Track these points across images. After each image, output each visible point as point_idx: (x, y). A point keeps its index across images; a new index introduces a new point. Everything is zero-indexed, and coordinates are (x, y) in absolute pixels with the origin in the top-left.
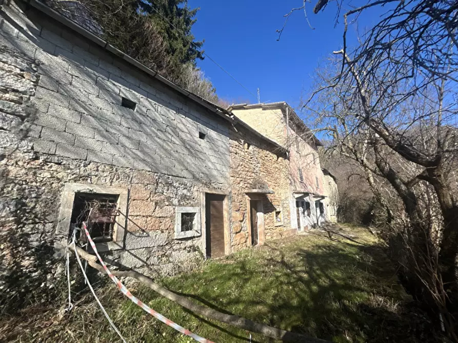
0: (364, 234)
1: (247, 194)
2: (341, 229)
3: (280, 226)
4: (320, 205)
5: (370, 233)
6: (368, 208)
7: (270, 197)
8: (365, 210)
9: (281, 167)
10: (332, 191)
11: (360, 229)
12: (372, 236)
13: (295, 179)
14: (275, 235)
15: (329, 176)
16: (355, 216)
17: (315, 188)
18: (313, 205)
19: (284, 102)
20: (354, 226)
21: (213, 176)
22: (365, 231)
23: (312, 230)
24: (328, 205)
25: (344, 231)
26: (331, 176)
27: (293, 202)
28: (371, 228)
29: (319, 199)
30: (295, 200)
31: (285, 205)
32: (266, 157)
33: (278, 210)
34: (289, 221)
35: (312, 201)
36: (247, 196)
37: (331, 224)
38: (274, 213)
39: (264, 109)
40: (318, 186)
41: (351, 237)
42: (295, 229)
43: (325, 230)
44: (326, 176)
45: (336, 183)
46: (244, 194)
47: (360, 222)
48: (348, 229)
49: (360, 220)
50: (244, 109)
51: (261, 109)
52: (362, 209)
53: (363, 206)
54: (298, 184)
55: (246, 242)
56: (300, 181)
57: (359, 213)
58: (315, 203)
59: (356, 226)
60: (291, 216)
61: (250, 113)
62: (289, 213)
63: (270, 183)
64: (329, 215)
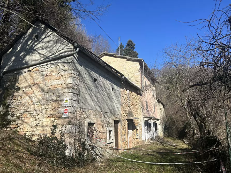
0: (181, 144)
1: (126, 119)
2: (168, 141)
3: (138, 138)
4: (155, 125)
5: (184, 143)
6: (183, 127)
7: (134, 121)
8: (181, 128)
9: (139, 101)
10: (162, 115)
11: (178, 141)
12: (185, 145)
13: (144, 107)
14: (136, 143)
15: (160, 104)
16: (175, 132)
17: (153, 113)
18: (152, 125)
19: (142, 59)
20: (174, 139)
21: (116, 111)
22: (181, 142)
23: (151, 141)
24: (159, 125)
25: (170, 142)
26: (162, 104)
27: (143, 123)
28: (185, 141)
29: (155, 121)
30: (144, 122)
31: (140, 125)
32: (133, 96)
33: (137, 129)
34: (141, 135)
35: (151, 122)
36: (126, 121)
37: (161, 138)
38: (136, 130)
39: (128, 60)
40: (155, 111)
41: (174, 145)
42: (144, 141)
43: (159, 142)
44: (159, 104)
45: (164, 109)
46: (125, 120)
47: (177, 137)
48: (172, 141)
49: (178, 136)
50: (114, 57)
51: (126, 60)
52: (179, 128)
53: (180, 125)
54: (145, 111)
55: (126, 147)
56: (146, 109)
57: (177, 130)
58: (153, 123)
59: (176, 139)
60: (142, 132)
61: (118, 61)
62: (142, 131)
63: (134, 112)
64: (159, 131)
